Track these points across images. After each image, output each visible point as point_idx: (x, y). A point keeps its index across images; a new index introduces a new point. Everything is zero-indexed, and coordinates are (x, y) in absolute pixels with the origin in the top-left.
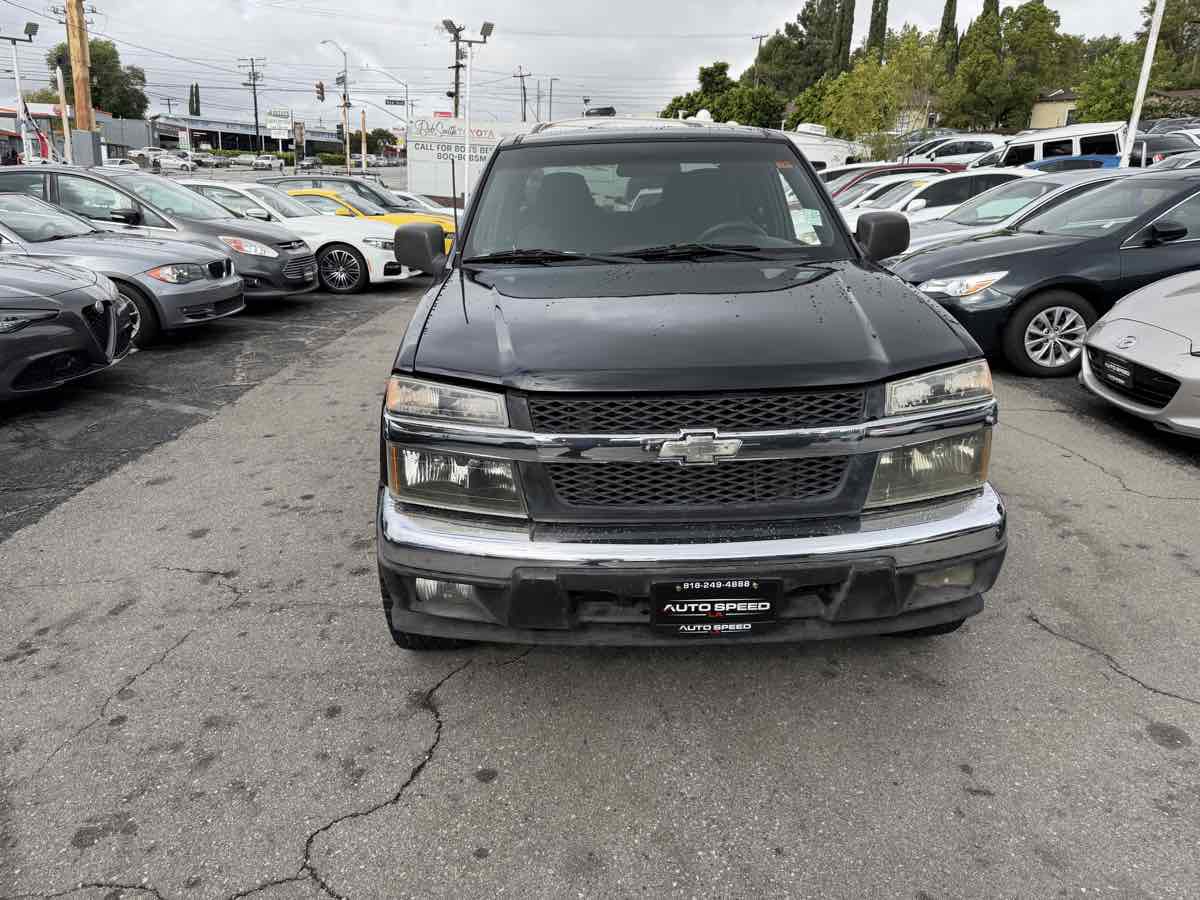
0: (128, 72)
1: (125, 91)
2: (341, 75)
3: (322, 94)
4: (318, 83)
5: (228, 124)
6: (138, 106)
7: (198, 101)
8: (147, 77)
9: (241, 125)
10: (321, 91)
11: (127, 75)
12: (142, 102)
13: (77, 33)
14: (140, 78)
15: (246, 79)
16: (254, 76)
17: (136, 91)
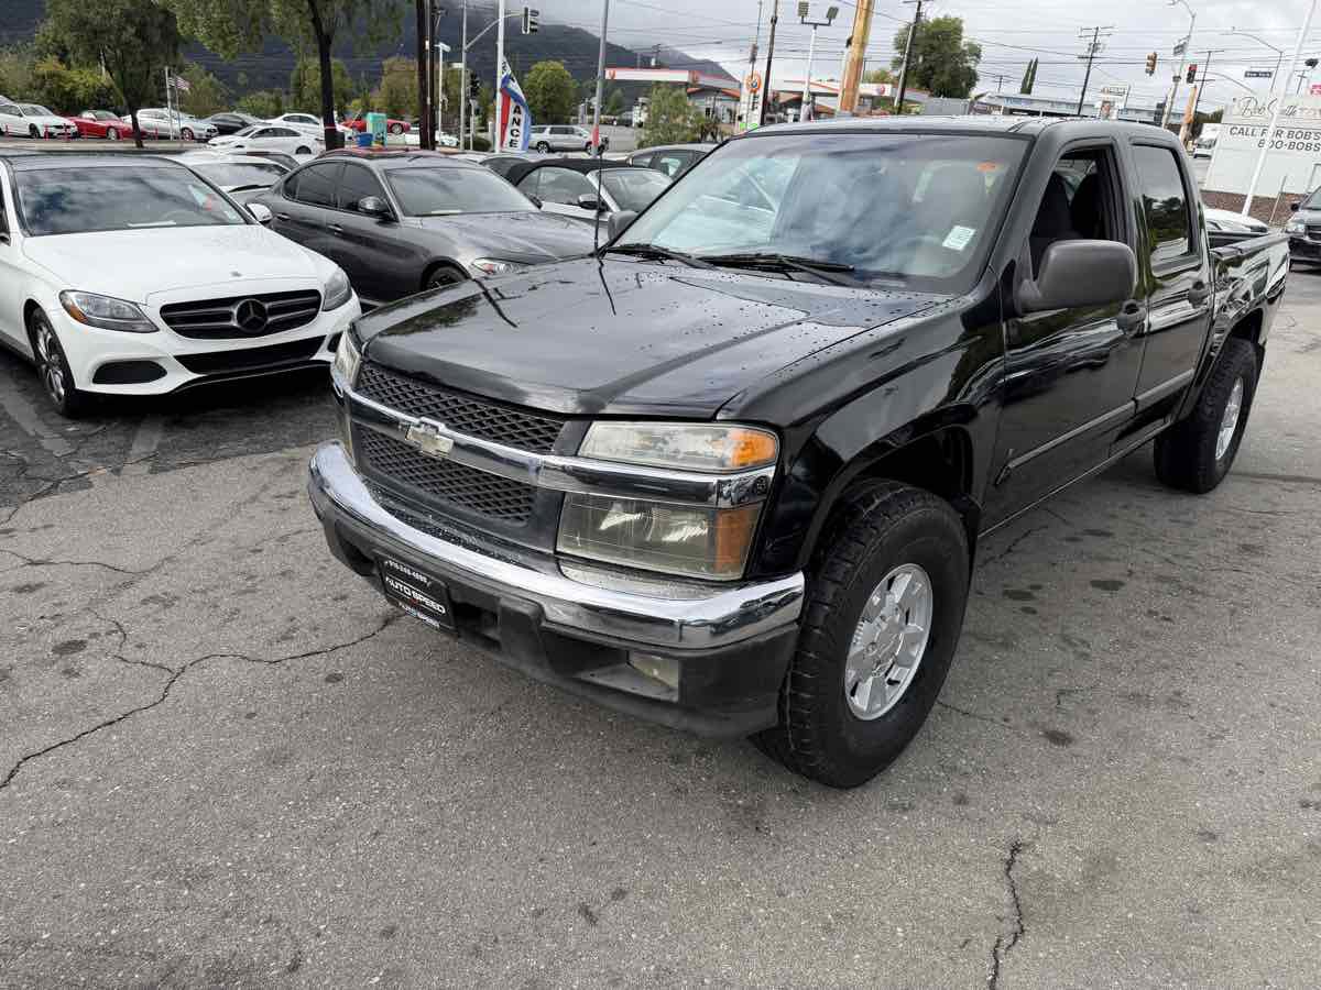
0: (966, 48)
1: (957, 69)
2: (1182, 43)
3: (1153, 66)
4: (1151, 54)
5: (1052, 102)
6: (967, 85)
7: (1033, 79)
8: (982, 54)
9: (1068, 104)
10: (1153, 62)
11: (964, 51)
12: (972, 78)
13: (863, 15)
14: (976, 54)
15: (1084, 52)
16: (1095, 47)
17: (969, 68)
